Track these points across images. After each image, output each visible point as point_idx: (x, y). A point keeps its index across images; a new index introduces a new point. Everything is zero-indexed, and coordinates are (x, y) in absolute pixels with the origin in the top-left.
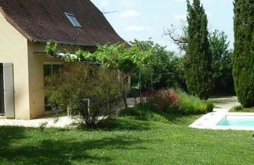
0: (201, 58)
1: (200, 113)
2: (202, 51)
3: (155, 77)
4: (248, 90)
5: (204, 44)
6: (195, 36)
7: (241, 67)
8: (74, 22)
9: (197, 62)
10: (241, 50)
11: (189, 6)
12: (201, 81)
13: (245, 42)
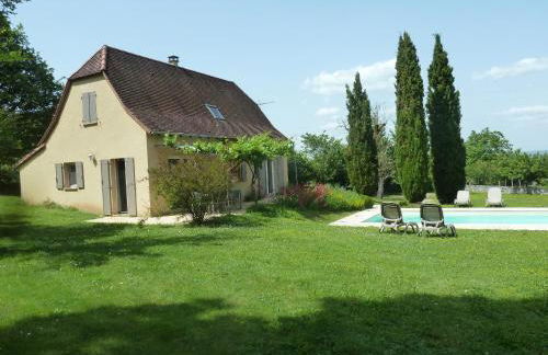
0: (363, 149)
1: (354, 209)
2: (363, 141)
3: (329, 173)
4: (413, 182)
5: (366, 133)
6: (356, 125)
7: (404, 157)
8: (215, 113)
9: (359, 154)
10: (404, 137)
11: (348, 92)
12: (363, 175)
13: (408, 128)
